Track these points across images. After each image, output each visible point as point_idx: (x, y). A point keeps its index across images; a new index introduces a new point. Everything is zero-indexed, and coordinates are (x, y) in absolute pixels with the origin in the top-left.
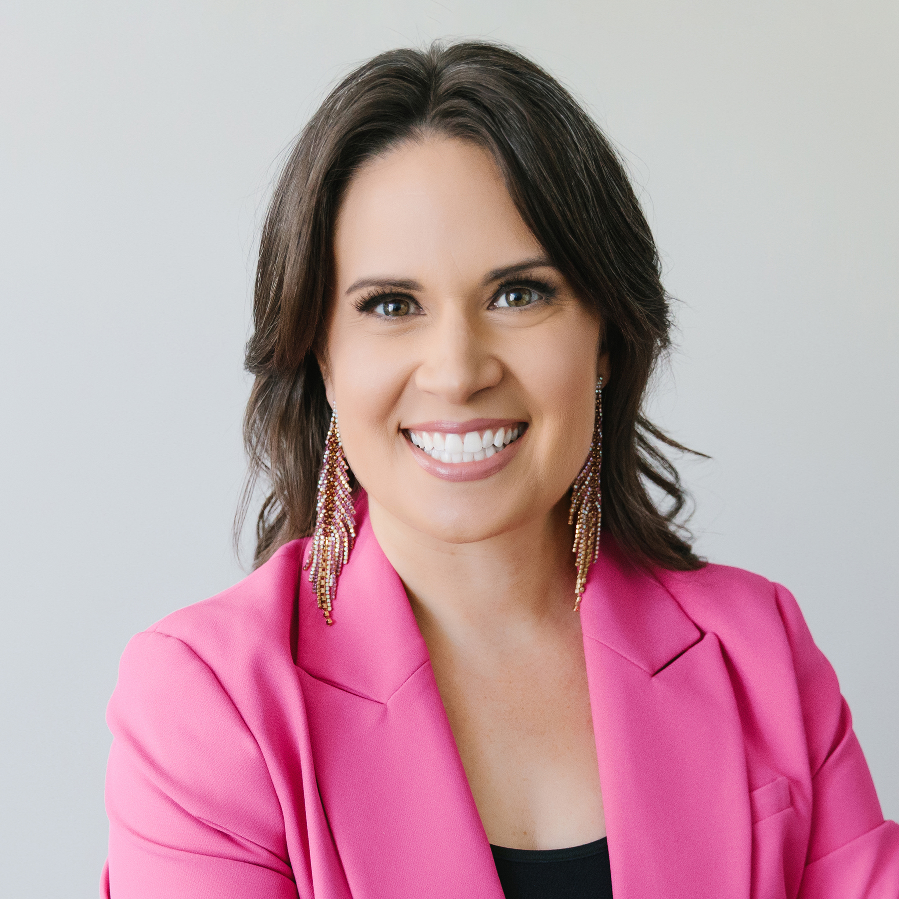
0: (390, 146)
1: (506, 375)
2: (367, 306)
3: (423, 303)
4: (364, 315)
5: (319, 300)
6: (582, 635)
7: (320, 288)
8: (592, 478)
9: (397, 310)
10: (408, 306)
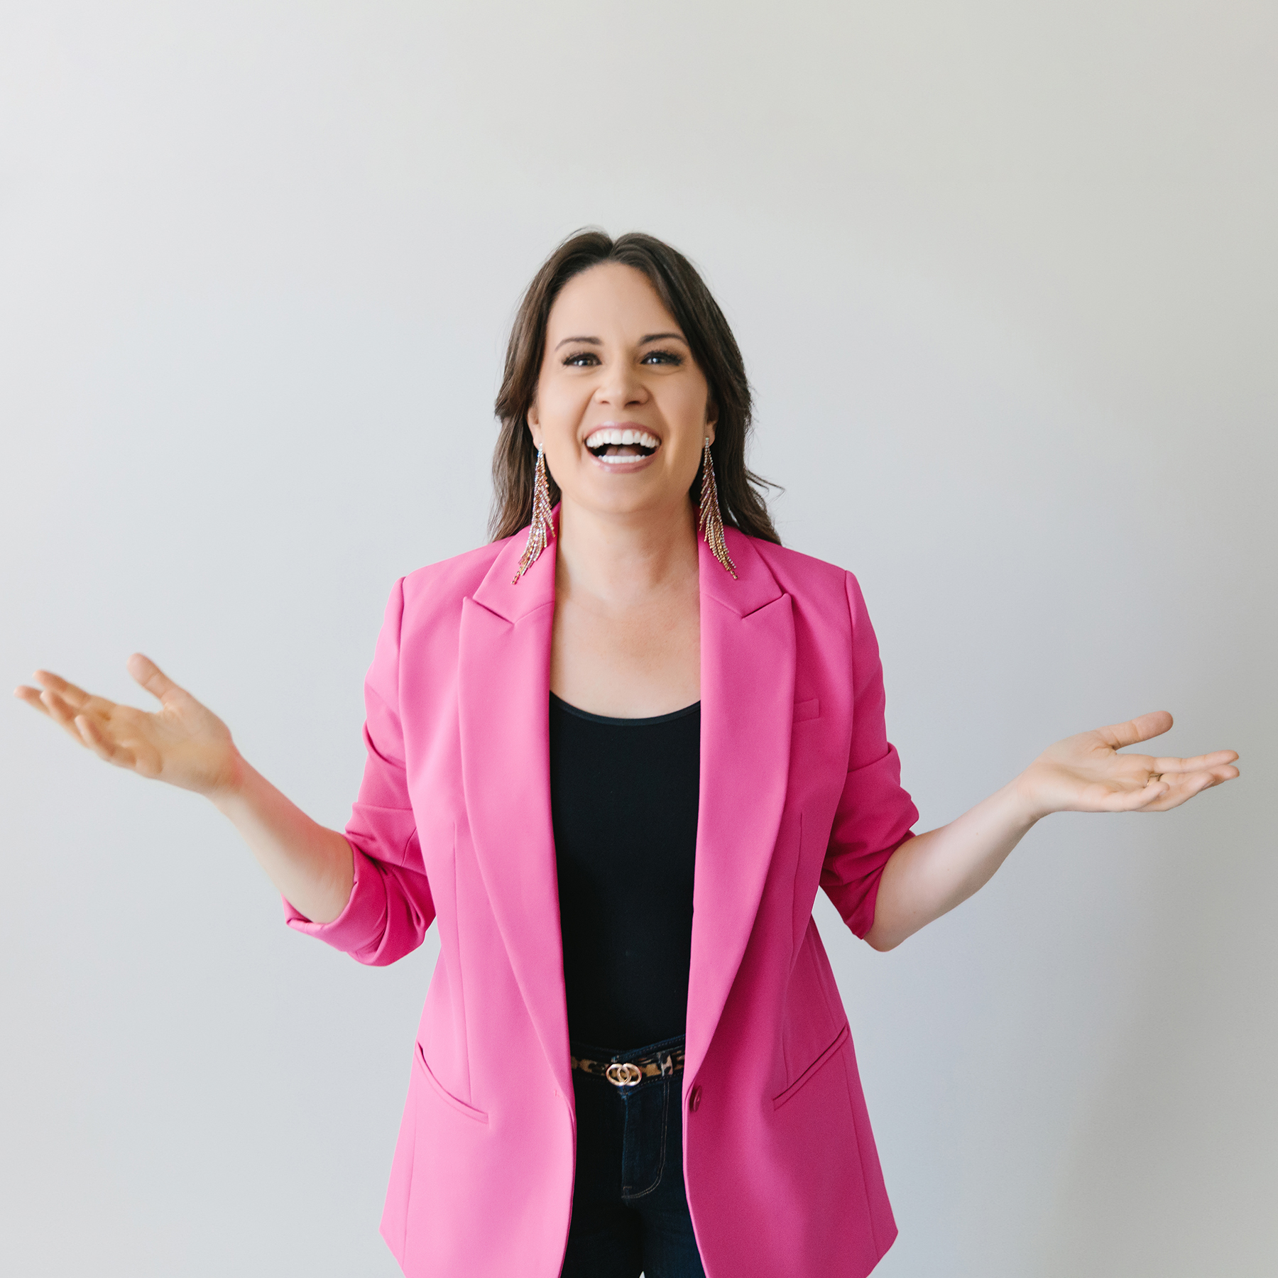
0: (588, 268)
1: (650, 398)
2: (569, 362)
3: (601, 359)
4: (565, 366)
5: (537, 360)
6: (699, 592)
7: (538, 353)
8: (712, 501)
9: (585, 364)
10: (592, 361)
